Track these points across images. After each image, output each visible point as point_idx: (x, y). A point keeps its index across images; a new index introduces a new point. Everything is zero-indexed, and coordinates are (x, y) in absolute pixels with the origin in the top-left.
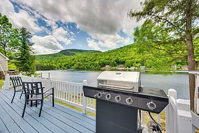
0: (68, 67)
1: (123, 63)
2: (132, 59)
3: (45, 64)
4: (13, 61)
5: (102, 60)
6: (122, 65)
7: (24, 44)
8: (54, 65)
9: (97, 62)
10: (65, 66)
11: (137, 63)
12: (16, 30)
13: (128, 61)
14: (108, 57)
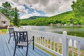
0: (33, 24)
1: (60, 22)
2: (65, 20)
3: (24, 23)
4: (12, 21)
5: (49, 21)
6: (59, 23)
7: (16, 14)
8: (27, 23)
9: (46, 22)
10: (32, 24)
11: (68, 22)
12: (13, 9)
13: (63, 21)
14: (52, 19)
